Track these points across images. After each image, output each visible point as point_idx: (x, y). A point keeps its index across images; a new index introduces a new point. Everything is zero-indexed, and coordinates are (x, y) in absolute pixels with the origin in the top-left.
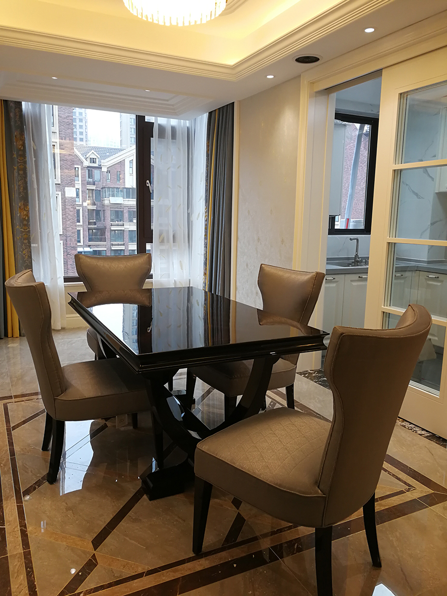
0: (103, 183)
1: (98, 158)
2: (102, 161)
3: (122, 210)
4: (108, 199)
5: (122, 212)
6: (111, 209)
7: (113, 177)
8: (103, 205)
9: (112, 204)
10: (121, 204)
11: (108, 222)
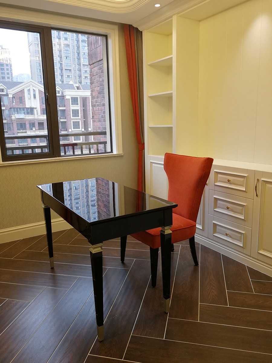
0: (10, 105)
1: (6, 89)
2: (8, 90)
3: (24, 122)
4: (14, 115)
5: (25, 124)
6: (17, 122)
7: (17, 101)
8: (12, 120)
9: (17, 119)
10: (23, 118)
11: (16, 131)
